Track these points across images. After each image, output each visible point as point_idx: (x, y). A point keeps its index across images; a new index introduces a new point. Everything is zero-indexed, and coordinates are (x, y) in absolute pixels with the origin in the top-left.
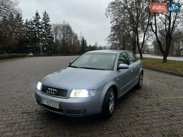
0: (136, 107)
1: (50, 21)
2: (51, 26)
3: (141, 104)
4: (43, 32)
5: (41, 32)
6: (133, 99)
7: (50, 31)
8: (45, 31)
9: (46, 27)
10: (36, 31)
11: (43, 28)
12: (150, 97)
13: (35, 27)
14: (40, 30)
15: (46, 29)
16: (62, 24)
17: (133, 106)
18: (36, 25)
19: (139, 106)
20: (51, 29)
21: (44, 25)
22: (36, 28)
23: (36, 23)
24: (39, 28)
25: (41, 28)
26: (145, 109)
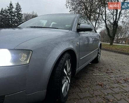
0: (101, 85)
1: (22, 11)
2: (22, 15)
3: (106, 81)
4: (15, 19)
5: (14, 19)
6: (94, 74)
7: (21, 19)
8: (17, 19)
9: (18, 15)
10: (9, 18)
11: (16, 16)
12: (112, 71)
13: (8, 15)
14: (13, 17)
15: (18, 17)
16: (31, 14)
17: (96, 83)
18: (10, 13)
19: (103, 82)
20: (22, 17)
21: (16, 13)
22: (10, 16)
23: (10, 11)
24: (12, 16)
25: (14, 16)
26: (114, 88)
